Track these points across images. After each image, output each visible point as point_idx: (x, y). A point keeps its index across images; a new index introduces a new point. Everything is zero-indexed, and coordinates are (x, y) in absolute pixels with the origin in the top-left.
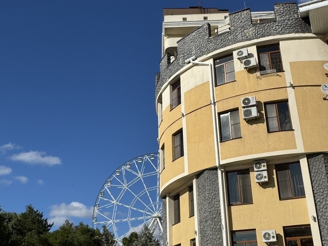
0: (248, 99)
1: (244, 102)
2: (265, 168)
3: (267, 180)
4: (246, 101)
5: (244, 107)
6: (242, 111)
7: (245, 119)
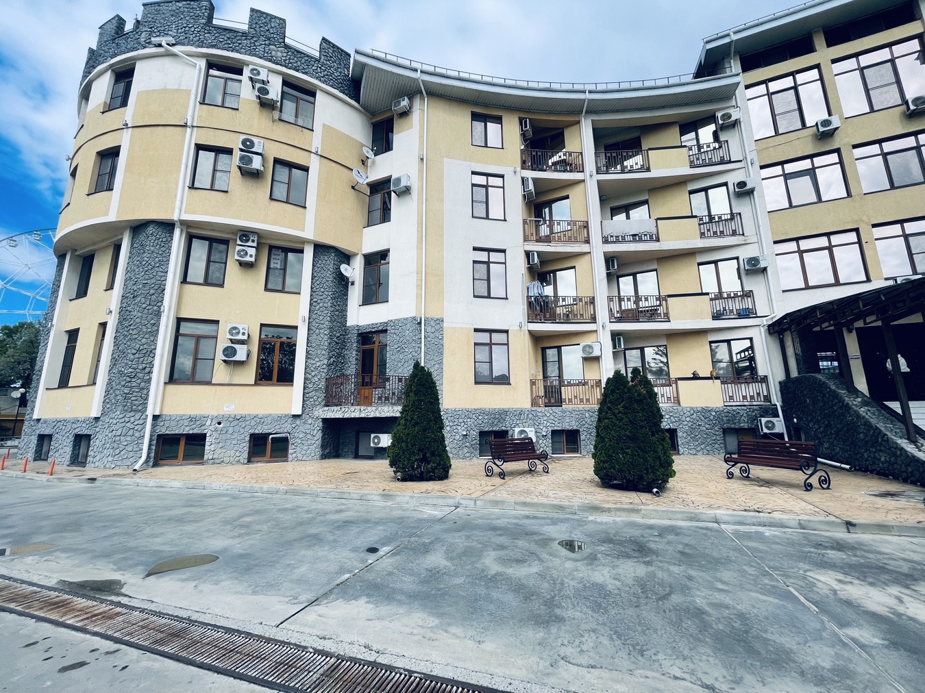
0: (252, 142)
1: (244, 142)
2: (255, 244)
3: (253, 259)
4: (248, 143)
5: (241, 150)
6: (237, 154)
7: (240, 168)
